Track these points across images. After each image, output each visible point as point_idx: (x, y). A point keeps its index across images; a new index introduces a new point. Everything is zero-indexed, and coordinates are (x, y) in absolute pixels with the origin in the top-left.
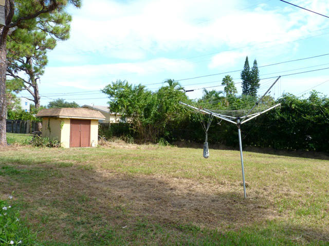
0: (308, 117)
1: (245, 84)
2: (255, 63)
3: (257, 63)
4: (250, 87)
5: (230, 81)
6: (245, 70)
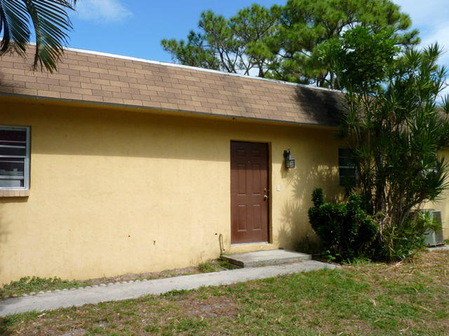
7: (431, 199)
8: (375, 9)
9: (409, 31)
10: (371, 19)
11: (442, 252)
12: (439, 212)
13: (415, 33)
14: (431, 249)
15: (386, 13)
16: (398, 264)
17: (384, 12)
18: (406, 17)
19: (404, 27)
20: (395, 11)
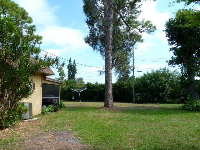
0: (95, 90)
1: (69, 72)
2: (74, 61)
3: (75, 61)
4: (72, 73)
5: (62, 70)
6: (70, 65)
7: (25, 98)
8: (17, 10)
9: (32, 24)
10: (14, 14)
11: (31, 121)
12: (31, 104)
13: (34, 26)
14: (26, 121)
15: (22, 14)
16: (7, 129)
17: (21, 13)
18: (31, 18)
19: (30, 22)
20: (26, 14)
